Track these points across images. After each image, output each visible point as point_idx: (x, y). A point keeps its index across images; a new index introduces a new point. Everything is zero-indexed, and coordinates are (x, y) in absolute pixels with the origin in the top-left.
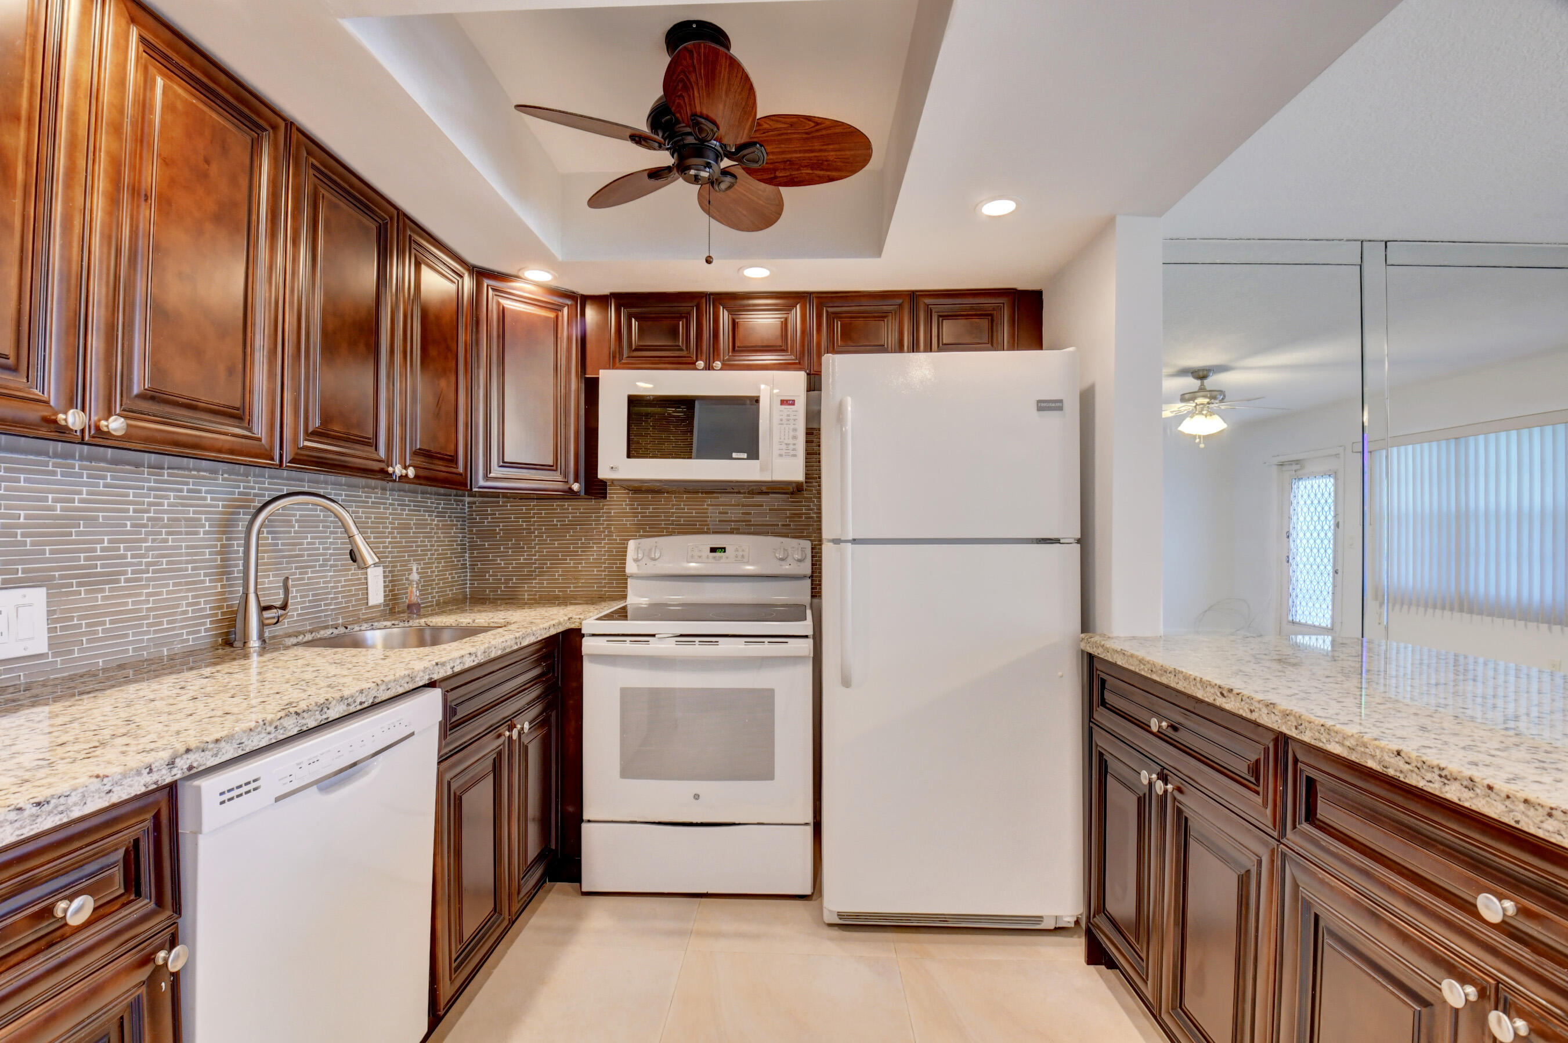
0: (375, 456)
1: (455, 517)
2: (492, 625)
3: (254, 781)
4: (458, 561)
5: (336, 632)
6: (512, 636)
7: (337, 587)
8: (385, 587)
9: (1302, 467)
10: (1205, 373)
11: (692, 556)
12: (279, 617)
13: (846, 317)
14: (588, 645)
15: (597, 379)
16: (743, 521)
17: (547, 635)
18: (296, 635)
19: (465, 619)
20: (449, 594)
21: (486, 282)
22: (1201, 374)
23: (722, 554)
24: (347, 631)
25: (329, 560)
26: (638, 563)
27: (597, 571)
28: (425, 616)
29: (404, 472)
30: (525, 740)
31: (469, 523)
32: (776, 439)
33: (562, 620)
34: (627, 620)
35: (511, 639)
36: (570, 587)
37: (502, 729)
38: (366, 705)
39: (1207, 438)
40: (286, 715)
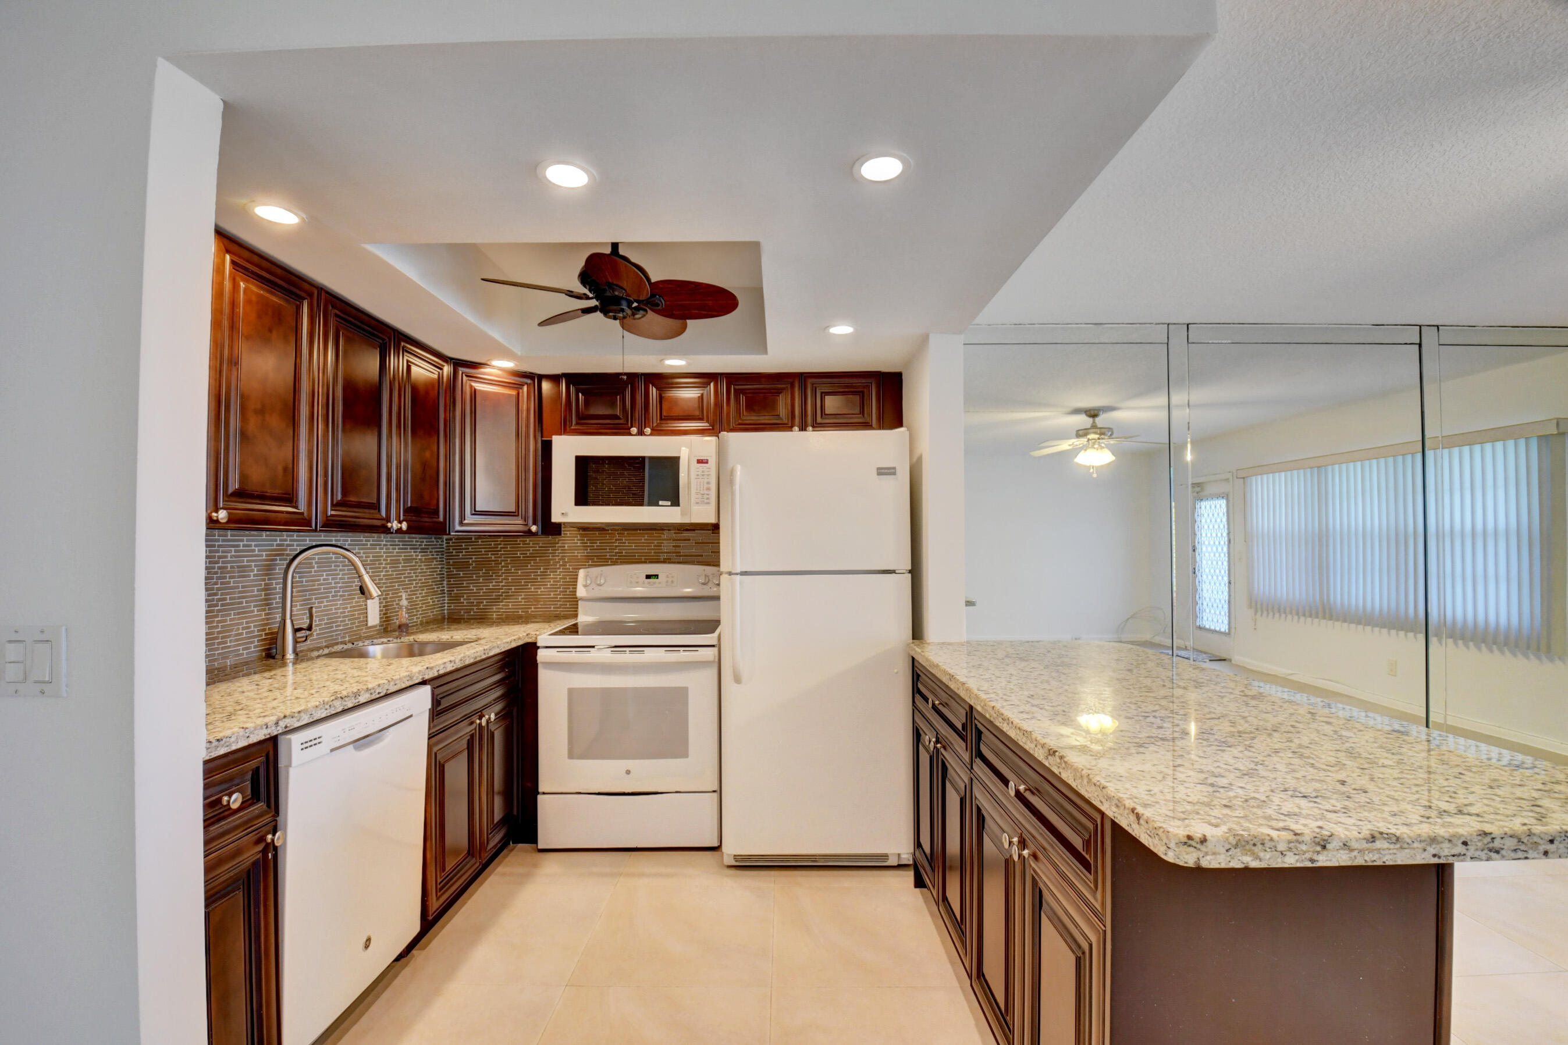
0: (378, 516)
1: (436, 552)
2: (466, 640)
3: (319, 738)
4: (438, 588)
5: (346, 647)
6: (481, 649)
7: (344, 612)
8: (381, 611)
9: (1202, 490)
10: (1096, 412)
11: (631, 582)
12: (307, 637)
13: (749, 393)
14: (542, 655)
15: (550, 442)
16: (674, 553)
17: (509, 648)
18: (318, 649)
19: (445, 636)
20: (430, 616)
21: (461, 370)
22: (1092, 413)
23: (656, 580)
24: (353, 646)
25: (339, 592)
26: (587, 588)
27: (554, 595)
28: (413, 633)
29: (399, 525)
30: (492, 727)
31: (447, 556)
32: (693, 491)
33: (521, 635)
34: (578, 635)
35: (481, 651)
36: (531, 608)
37: (474, 718)
38: (382, 694)
39: (1099, 469)
40: (336, 699)
